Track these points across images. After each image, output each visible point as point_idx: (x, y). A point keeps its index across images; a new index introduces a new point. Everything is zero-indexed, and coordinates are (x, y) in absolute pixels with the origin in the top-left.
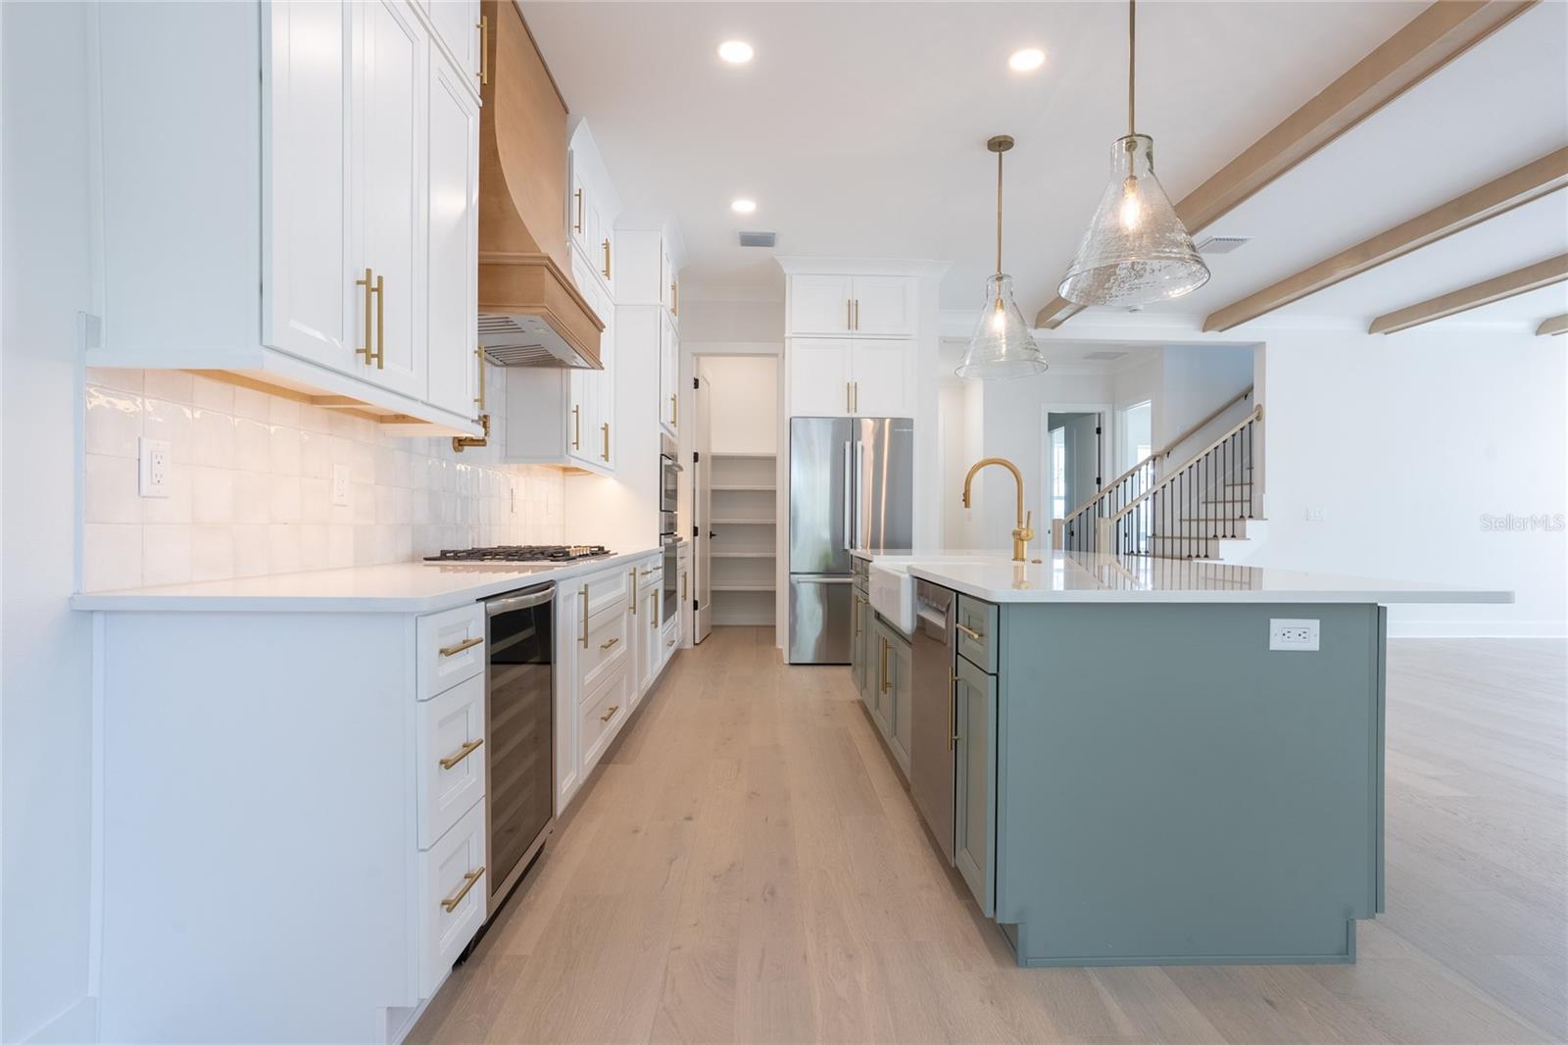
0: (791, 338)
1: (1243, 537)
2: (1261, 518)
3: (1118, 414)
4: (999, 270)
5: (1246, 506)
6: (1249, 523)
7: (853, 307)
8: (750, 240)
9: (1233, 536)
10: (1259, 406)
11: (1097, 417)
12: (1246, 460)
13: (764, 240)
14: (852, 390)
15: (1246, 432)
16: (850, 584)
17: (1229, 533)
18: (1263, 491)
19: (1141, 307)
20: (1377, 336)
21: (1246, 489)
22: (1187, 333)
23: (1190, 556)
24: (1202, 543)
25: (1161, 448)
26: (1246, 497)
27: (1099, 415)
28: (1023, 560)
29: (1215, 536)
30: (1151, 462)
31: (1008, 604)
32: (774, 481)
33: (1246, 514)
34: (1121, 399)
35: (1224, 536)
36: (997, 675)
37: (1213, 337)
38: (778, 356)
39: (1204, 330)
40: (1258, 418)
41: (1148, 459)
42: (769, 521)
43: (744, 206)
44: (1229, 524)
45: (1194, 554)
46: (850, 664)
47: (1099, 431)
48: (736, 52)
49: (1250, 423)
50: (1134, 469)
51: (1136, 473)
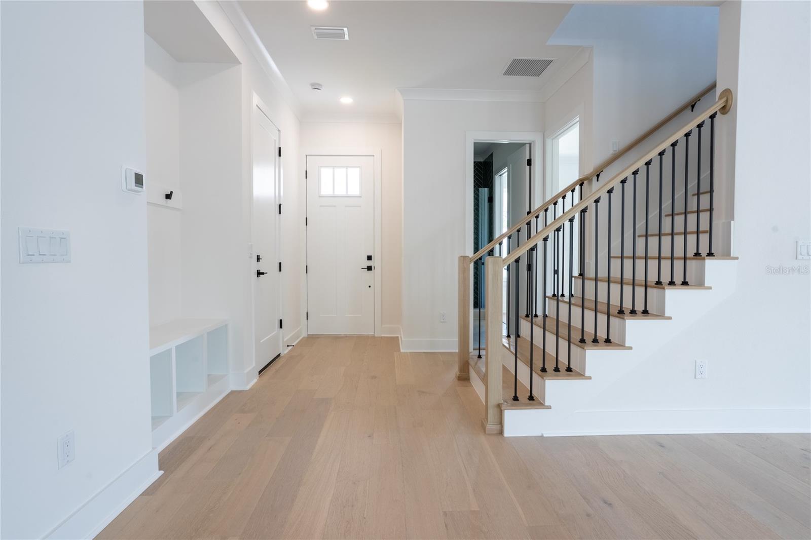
1: (700, 284)
2: (727, 255)
5: (704, 238)
6: (709, 263)
9: (685, 283)
11: (527, 147)
12: (705, 174)
15: (706, 129)
17: (678, 279)
21: (704, 217)
24: (640, 291)
25: (589, 170)
26: (705, 226)
27: (530, 144)
29: (659, 283)
30: (578, 188)
33: (704, 250)
35: (672, 283)
40: (724, 109)
41: (575, 184)
44: (679, 265)
47: (529, 162)
49: (712, 117)
50: (557, 197)
51: (560, 200)
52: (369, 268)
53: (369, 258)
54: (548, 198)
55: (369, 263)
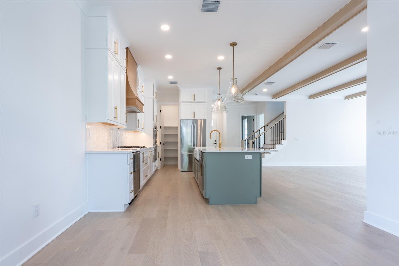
0: (180, 102)
1: (282, 144)
2: (286, 140)
3: (258, 116)
4: (219, 93)
5: (282, 137)
6: (283, 141)
7: (194, 96)
8: (171, 83)
9: (280, 144)
10: (285, 115)
11: (253, 116)
12: (282, 127)
13: (175, 83)
14: (193, 113)
15: (282, 120)
17: (279, 143)
18: (286, 134)
19: (258, 94)
20: (311, 99)
21: (282, 133)
22: (268, 99)
23: (270, 148)
24: (273, 145)
25: (266, 124)
26: (282, 135)
27: (254, 116)
29: (276, 144)
30: (264, 127)
31: (207, 153)
32: (177, 132)
33: (282, 139)
34: (258, 113)
35: (278, 144)
36: (206, 163)
37: (275, 100)
38: (178, 105)
39: (273, 98)
40: (285, 118)
41: (263, 127)
42: (176, 141)
43: (170, 78)
44: (279, 141)
45: (271, 148)
47: (254, 120)
48: (168, 57)
49: (283, 119)
50: (260, 129)
51: (260, 130)
52: (215, 144)
53: (215, 141)
54: (258, 129)
55: (215, 142)
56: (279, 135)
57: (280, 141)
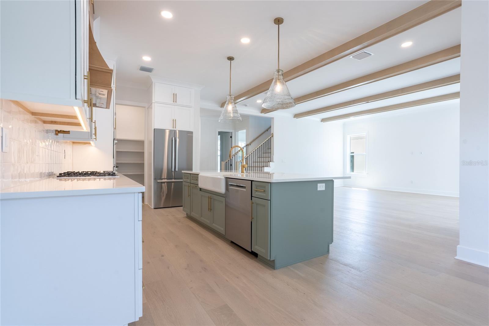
0: (154, 103)
1: (269, 166)
2: (273, 162)
3: (236, 133)
4: (230, 93)
6: (270, 163)
7: (175, 96)
8: (143, 69)
10: (272, 133)
11: (230, 133)
13: (149, 70)
14: (174, 121)
15: (270, 140)
16: (182, 182)
17: (266, 166)
18: (273, 155)
19: (248, 105)
20: (295, 118)
21: (270, 154)
22: (257, 113)
24: (260, 168)
25: (248, 143)
28: (244, 173)
29: (263, 166)
30: (246, 147)
31: (273, 183)
33: (270, 161)
34: (237, 129)
35: (265, 166)
36: (270, 200)
37: (263, 115)
38: (150, 107)
39: (261, 113)
40: (272, 136)
42: (142, 162)
43: (147, 59)
44: (266, 163)
46: (182, 206)
47: (231, 137)
48: (167, 15)
49: (271, 138)
56: (262, 156)
57: (268, 163)
